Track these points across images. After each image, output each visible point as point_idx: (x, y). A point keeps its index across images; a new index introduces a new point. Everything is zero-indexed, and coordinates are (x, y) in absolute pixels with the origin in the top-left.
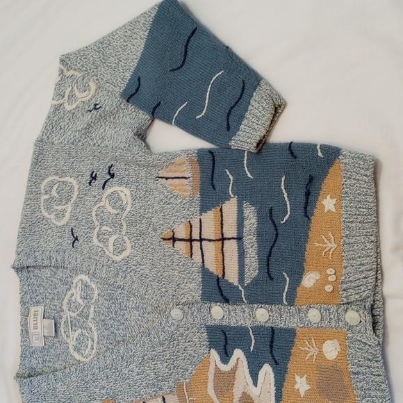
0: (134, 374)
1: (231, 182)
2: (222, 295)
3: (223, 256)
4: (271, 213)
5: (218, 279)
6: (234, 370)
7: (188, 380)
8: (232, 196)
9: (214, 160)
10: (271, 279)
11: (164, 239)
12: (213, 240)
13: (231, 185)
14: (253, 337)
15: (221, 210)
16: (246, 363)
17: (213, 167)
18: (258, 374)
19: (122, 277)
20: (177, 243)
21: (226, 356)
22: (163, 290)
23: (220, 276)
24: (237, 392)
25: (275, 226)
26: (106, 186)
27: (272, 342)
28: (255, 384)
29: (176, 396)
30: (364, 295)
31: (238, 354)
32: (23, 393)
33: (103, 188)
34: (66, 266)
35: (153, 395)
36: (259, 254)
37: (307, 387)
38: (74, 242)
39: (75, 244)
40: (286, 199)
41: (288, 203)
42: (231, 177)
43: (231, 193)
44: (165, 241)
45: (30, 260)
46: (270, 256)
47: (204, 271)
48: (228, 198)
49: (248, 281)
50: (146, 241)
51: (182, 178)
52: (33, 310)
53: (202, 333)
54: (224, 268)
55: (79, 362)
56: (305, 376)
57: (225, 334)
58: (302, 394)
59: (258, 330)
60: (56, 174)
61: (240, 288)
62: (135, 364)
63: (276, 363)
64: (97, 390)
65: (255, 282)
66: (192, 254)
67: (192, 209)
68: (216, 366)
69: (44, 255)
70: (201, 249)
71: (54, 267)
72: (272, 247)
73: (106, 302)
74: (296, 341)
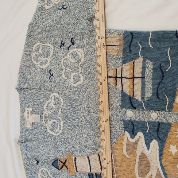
0: (83, 143)
1: (141, 49)
2: (132, 105)
3: (133, 86)
4: (160, 66)
5: (130, 97)
6: (137, 142)
7: (113, 146)
8: (140, 56)
9: (132, 37)
10: (159, 98)
12: (129, 78)
13: (140, 50)
14: (148, 126)
15: (134, 63)
16: (143, 139)
17: (132, 41)
18: (150, 144)
19: (77, 94)
20: (109, 79)
21: (133, 135)
23: (132, 96)
24: (138, 153)
25: (162, 72)
26: (70, 48)
27: (158, 129)
28: (148, 149)
31: (140, 134)
32: (22, 150)
33: (68, 49)
34: (46, 89)
35: (93, 153)
36: (153, 85)
37: (176, 151)
38: (50, 77)
39: (51, 78)
40: (170, 59)
41: (170, 61)
42: (141, 47)
43: (140, 55)
45: (26, 85)
46: (159, 87)
47: (123, 93)
48: (138, 57)
49: (146, 99)
50: (92, 77)
51: (113, 45)
52: (26, 109)
53: (121, 123)
54: (133, 92)
55: (53, 136)
56: (176, 145)
57: (133, 124)
58: (173, 154)
59: (151, 123)
60: (41, 42)
61: (142, 102)
62: (83, 138)
63: (160, 139)
64: (63, 149)
65: (150, 99)
66: (116, 85)
67: (118, 62)
68: (128, 139)
69: (33, 83)
70: (122, 82)
71: (39, 89)
72: (160, 82)
73: (68, 107)
74: (171, 129)
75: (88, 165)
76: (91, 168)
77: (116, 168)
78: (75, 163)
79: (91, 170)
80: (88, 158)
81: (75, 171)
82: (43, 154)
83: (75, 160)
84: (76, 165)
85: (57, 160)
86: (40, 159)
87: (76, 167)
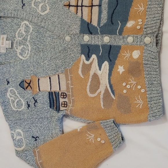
0: (46, 65)
2: (89, 31)
3: (92, 13)
5: (88, 24)
6: (91, 64)
7: (70, 68)
10: (113, 24)
11: (65, 5)
12: (88, 6)
14: (101, 49)
16: (97, 61)
18: (102, 65)
19: (44, 22)
20: (71, 8)
21: (88, 57)
22: (63, 28)
23: (89, 22)
24: (92, 73)
27: (110, 52)
28: (100, 69)
29: (64, 75)
30: (154, 31)
31: (94, 56)
34: (18, 17)
35: (54, 74)
36: (108, 13)
37: (123, 70)
38: (23, 6)
39: (23, 7)
44: (65, 7)
45: (2, 14)
46: (113, 13)
47: (82, 20)
49: (102, 25)
50: (56, 6)
52: (2, 36)
53: (78, 48)
54: (91, 19)
55: (22, 60)
56: (123, 66)
57: (89, 48)
58: (121, 73)
59: (104, 46)
61: (98, 28)
62: (47, 61)
63: (111, 61)
64: (29, 72)
65: (105, 25)
66: (77, 13)
68: (83, 62)
69: (8, 12)
70: (82, 10)
71: (13, 17)
72: (115, 9)
73: (36, 34)
74: (121, 51)
75: (49, 85)
76: (51, 87)
77: (72, 87)
78: (38, 83)
79: (51, 89)
80: (50, 78)
81: (38, 90)
82: (14, 76)
83: (38, 81)
84: (39, 85)
85: (24, 81)
86: (10, 80)
87: (39, 87)
